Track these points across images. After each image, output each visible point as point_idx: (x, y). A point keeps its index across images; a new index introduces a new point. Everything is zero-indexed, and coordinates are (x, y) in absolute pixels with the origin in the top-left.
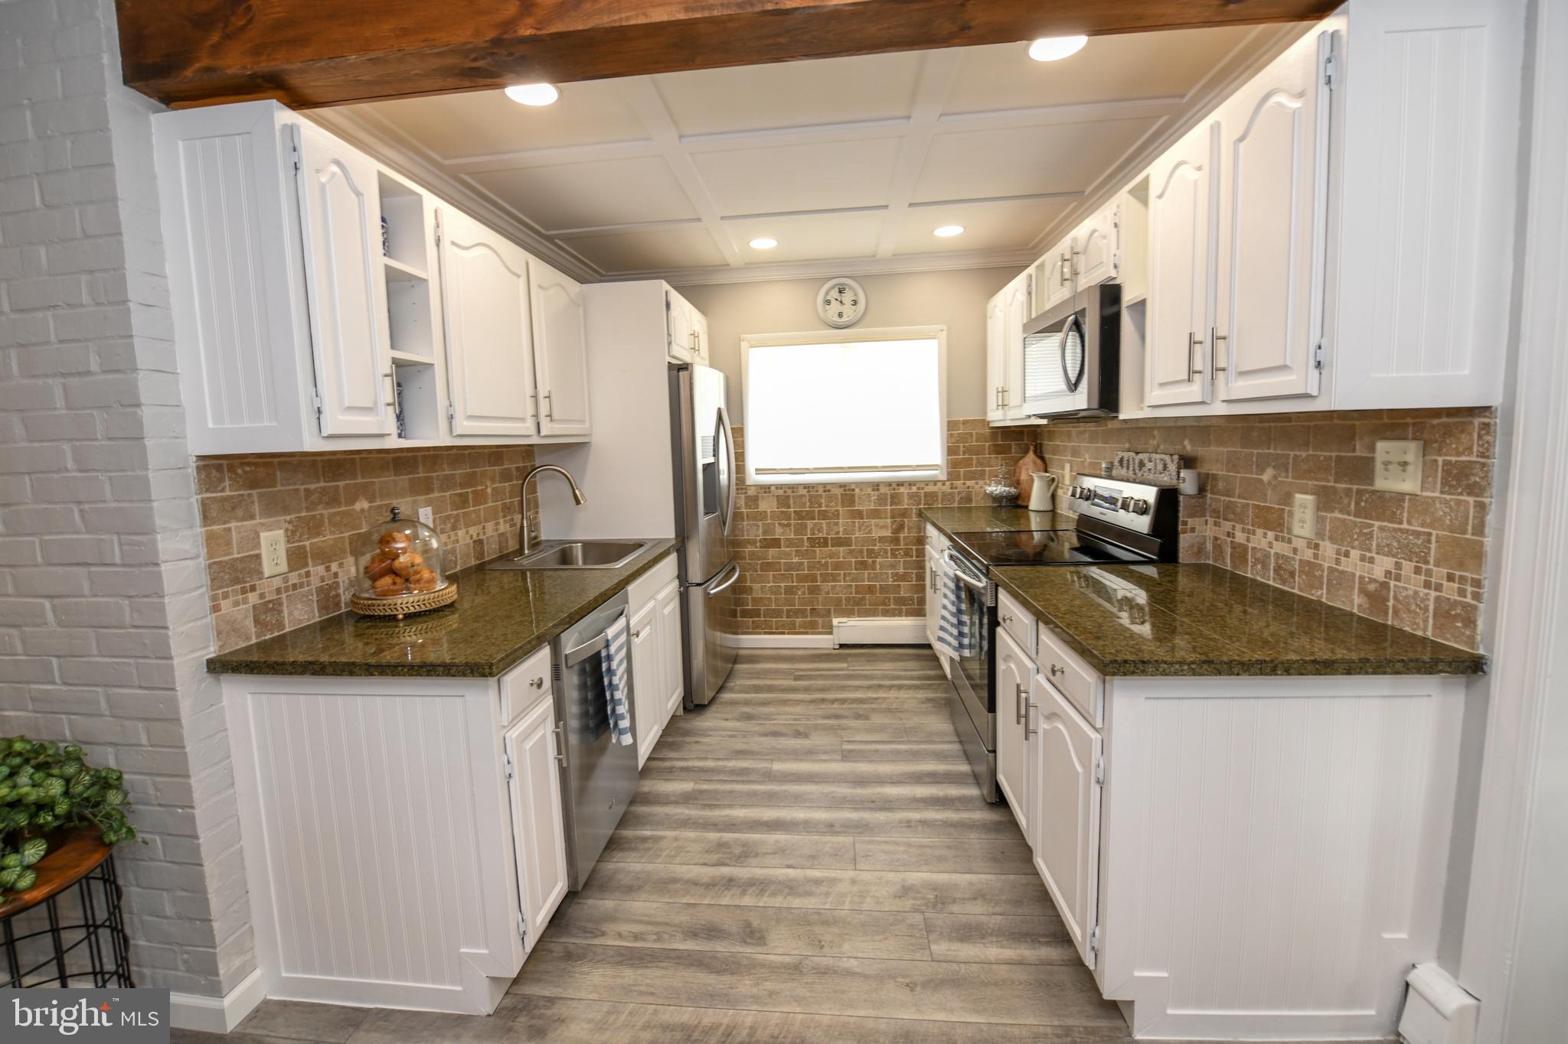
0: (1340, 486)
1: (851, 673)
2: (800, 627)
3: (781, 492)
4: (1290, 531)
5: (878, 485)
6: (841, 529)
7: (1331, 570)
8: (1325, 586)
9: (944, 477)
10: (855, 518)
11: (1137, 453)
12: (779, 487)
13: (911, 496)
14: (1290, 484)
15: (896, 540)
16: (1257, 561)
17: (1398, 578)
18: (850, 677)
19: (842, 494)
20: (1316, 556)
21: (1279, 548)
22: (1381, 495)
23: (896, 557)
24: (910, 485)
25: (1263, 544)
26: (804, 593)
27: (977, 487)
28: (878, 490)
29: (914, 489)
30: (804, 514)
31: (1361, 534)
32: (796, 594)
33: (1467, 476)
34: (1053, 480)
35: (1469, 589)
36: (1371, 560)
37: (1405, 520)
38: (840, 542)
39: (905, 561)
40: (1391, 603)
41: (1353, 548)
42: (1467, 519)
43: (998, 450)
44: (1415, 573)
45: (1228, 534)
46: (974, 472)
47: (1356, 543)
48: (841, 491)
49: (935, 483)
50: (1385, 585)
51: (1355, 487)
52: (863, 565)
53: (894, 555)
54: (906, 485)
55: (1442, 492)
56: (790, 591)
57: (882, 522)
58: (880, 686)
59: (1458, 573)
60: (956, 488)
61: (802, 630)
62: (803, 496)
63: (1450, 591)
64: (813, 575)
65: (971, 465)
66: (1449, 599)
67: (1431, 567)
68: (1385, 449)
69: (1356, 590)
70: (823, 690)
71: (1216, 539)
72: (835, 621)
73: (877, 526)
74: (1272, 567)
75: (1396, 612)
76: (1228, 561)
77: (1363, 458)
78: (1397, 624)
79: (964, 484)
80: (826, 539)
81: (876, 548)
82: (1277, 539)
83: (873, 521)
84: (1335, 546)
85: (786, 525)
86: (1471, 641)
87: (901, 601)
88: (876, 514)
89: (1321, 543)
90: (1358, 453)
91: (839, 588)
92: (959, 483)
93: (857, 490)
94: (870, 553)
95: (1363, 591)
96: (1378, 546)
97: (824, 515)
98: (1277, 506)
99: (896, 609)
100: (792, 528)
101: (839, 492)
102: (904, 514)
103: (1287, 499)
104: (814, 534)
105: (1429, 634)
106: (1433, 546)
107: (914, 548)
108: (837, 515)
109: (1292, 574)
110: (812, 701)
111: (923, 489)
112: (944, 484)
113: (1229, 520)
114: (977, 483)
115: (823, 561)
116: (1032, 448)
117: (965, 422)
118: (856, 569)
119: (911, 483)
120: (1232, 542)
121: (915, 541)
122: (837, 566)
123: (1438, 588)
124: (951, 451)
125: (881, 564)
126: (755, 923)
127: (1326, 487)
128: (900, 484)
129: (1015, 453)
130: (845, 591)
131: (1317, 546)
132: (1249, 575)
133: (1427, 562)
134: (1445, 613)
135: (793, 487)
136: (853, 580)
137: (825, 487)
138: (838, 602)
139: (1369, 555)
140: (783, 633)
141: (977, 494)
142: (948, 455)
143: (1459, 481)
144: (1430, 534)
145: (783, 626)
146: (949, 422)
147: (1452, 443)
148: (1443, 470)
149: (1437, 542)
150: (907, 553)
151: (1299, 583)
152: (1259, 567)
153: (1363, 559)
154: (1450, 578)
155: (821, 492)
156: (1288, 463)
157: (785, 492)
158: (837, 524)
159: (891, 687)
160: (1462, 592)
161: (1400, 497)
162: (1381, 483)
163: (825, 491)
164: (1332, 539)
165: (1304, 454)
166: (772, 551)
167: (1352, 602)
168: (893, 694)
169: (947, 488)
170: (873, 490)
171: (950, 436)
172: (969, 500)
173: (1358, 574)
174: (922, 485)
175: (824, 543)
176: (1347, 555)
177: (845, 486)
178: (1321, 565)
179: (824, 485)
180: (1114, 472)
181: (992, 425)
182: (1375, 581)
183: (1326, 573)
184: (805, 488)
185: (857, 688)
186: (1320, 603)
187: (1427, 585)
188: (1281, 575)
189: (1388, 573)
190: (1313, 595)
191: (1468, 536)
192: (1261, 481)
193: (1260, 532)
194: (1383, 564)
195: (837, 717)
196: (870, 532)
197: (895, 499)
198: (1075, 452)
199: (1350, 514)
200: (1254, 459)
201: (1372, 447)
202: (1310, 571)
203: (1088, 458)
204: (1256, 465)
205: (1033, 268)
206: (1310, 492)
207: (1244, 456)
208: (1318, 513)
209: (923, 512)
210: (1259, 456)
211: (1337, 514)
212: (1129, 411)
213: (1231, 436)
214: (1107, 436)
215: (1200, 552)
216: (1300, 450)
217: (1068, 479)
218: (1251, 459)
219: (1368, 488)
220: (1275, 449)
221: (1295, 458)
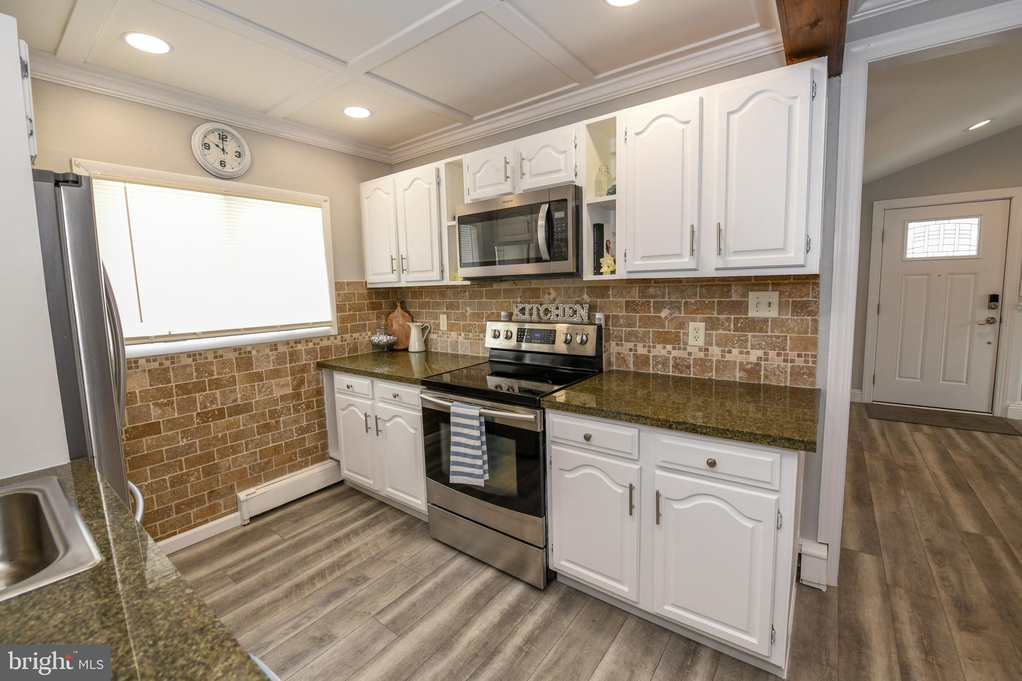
0: (722, 316)
1: (292, 541)
2: (196, 517)
3: (155, 365)
4: (686, 343)
5: (276, 345)
6: (239, 396)
7: (718, 361)
8: (714, 370)
9: (334, 331)
10: (254, 381)
11: (541, 305)
12: (148, 359)
13: (308, 352)
14: (683, 317)
15: (297, 396)
16: (657, 363)
17: (766, 360)
18: (297, 547)
19: (236, 359)
20: (706, 355)
21: (675, 353)
22: (753, 319)
23: (299, 411)
24: (307, 341)
25: (664, 353)
26: (198, 478)
27: (361, 338)
28: (276, 349)
29: (311, 345)
30: (190, 387)
31: (739, 340)
32: (188, 483)
33: (807, 307)
34: (426, 328)
35: (810, 359)
36: (748, 353)
37: (769, 330)
38: (238, 410)
39: (307, 414)
40: (762, 373)
41: (734, 348)
42: (808, 327)
43: (374, 307)
44: (777, 356)
45: (631, 350)
46: (358, 326)
47: (737, 345)
48: (236, 354)
49: (328, 338)
50: (758, 365)
51: (733, 317)
52: (267, 427)
53: (297, 410)
54: (303, 342)
55: (792, 316)
56: (178, 481)
57: (282, 381)
58: (337, 541)
59: (803, 353)
60: (345, 341)
61: (200, 520)
62: (186, 366)
63: (800, 362)
64: (207, 454)
65: (355, 320)
66: (799, 366)
67: (787, 352)
68: (753, 296)
69: (738, 370)
70: (284, 575)
71: (619, 354)
72: (242, 495)
73: (277, 385)
74: (671, 365)
75: (766, 377)
76: (632, 365)
77: (738, 301)
78: (767, 382)
79: (352, 336)
80: (221, 411)
81: (278, 408)
82: (674, 349)
83: (273, 381)
84: (721, 348)
85: (165, 405)
86: (813, 383)
87: (307, 452)
88: (276, 374)
89: (710, 348)
90: (734, 298)
91: (243, 458)
92: (347, 336)
93: (254, 352)
94: (274, 414)
95: (742, 368)
96: (752, 345)
97: (217, 384)
98: (673, 331)
99: (302, 462)
100: (175, 405)
101: (233, 356)
102: (304, 369)
103: (682, 325)
104: (206, 407)
105: (788, 384)
106: (788, 342)
107: (314, 399)
108: (234, 382)
109: (688, 367)
110: (288, 594)
111: (318, 344)
112: (336, 338)
113: (632, 342)
114: (361, 335)
115: (220, 435)
116: (399, 305)
117: (348, 284)
118: (258, 434)
119: (307, 340)
120: (634, 354)
121: (315, 393)
122: (237, 436)
123: (793, 361)
124: (340, 308)
125: (285, 423)
127: (711, 318)
128: (297, 342)
129: (385, 308)
130: (249, 459)
131: (706, 350)
132: (651, 372)
133: (786, 350)
134: (796, 373)
135: (172, 357)
136: (256, 446)
137: (215, 353)
138: (242, 474)
140: (175, 534)
141: (361, 344)
142: (337, 313)
143: (802, 310)
144: (787, 336)
145: (173, 526)
146: (336, 283)
147: (796, 292)
148: (792, 305)
149: (790, 339)
150: (309, 406)
151: (694, 371)
152: (660, 366)
153: (741, 353)
154: (799, 356)
155: (211, 358)
156: (681, 306)
157: (161, 364)
158: (235, 390)
159: (347, 536)
160: (806, 362)
161: (765, 320)
162: (752, 313)
163: (216, 357)
164: (718, 345)
165: (693, 301)
166: (146, 441)
167: (735, 377)
168: (356, 543)
169: (338, 342)
170: (271, 350)
171: (338, 295)
172: (356, 350)
173: (738, 361)
174: (318, 341)
175: (221, 414)
176: (730, 352)
177: (240, 349)
178: (711, 360)
179: (215, 351)
180: (514, 318)
181: (369, 286)
182: (751, 363)
183: (714, 363)
184: (189, 356)
185: (318, 553)
186: (710, 379)
187: (785, 361)
188: (679, 369)
189: (759, 358)
190: (707, 376)
191: (809, 335)
192: (660, 317)
193: (659, 347)
194: (756, 354)
195: (336, 595)
196: (271, 393)
197: (294, 356)
198: (451, 306)
199: (730, 330)
200: (652, 305)
201: (746, 295)
202: (702, 363)
203: (469, 311)
204: (654, 308)
205: (441, 164)
206: (701, 321)
207: (642, 303)
208: (707, 332)
209: (320, 366)
210: (655, 303)
211: (720, 331)
212: (588, 275)
213: (630, 291)
214: (495, 294)
215: (609, 363)
216: (690, 298)
217: (444, 326)
218: (649, 305)
219: (744, 316)
220: (669, 298)
221: (686, 303)
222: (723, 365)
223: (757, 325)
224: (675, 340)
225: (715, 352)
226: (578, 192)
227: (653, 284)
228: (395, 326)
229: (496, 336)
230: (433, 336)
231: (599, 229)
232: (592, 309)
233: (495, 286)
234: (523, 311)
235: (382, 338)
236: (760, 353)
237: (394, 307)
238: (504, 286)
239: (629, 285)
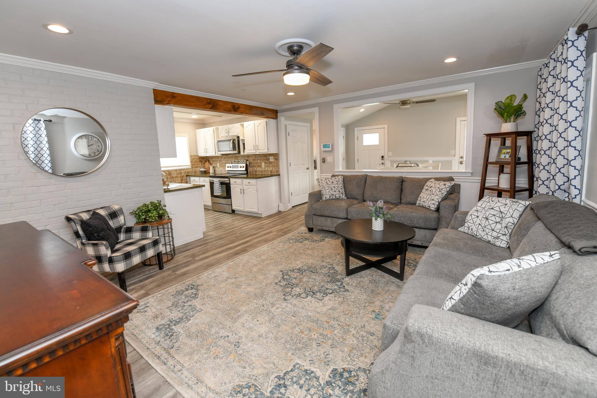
0: (266, 161)
4: (262, 167)
5: (176, 170)
9: (190, 168)
10: (172, 178)
11: (238, 160)
14: (261, 162)
21: (261, 169)
25: (259, 169)
29: (185, 171)
31: (269, 166)
33: (277, 159)
36: (270, 168)
37: (273, 164)
40: (272, 172)
42: (277, 162)
43: (201, 161)
45: (254, 169)
49: (189, 169)
51: (268, 161)
57: (178, 179)
65: (196, 165)
68: (270, 157)
76: (254, 172)
78: (273, 174)
90: (268, 158)
92: (194, 169)
93: (172, 172)
102: (183, 176)
114: (197, 169)
117: (194, 155)
119: (184, 169)
124: (191, 162)
128: (181, 170)
129: (204, 162)
141: (197, 171)
146: (191, 156)
147: (275, 156)
162: (270, 160)
169: (191, 170)
171: (191, 159)
176: (268, 168)
177: (169, 171)
180: (233, 163)
181: (199, 156)
182: (271, 170)
186: (266, 174)
187: (275, 169)
188: (261, 172)
191: (278, 164)
192: (258, 162)
197: (181, 173)
198: (220, 161)
199: (268, 164)
202: (265, 171)
203: (224, 162)
205: (214, 128)
206: (264, 163)
207: (255, 159)
209: (187, 176)
210: (257, 159)
211: (266, 164)
212: (242, 153)
213: (249, 157)
214: (229, 158)
215: (250, 172)
216: (261, 158)
217: (218, 166)
220: (259, 158)
222: (268, 171)
223: (271, 163)
224: (260, 166)
225: (266, 168)
226: (238, 137)
228: (206, 167)
229: (228, 167)
230: (216, 169)
231: (244, 144)
232: (247, 160)
233: (229, 156)
234: (234, 161)
235: (203, 170)
236: (272, 168)
237: (206, 162)
238: (231, 156)
239: (249, 155)
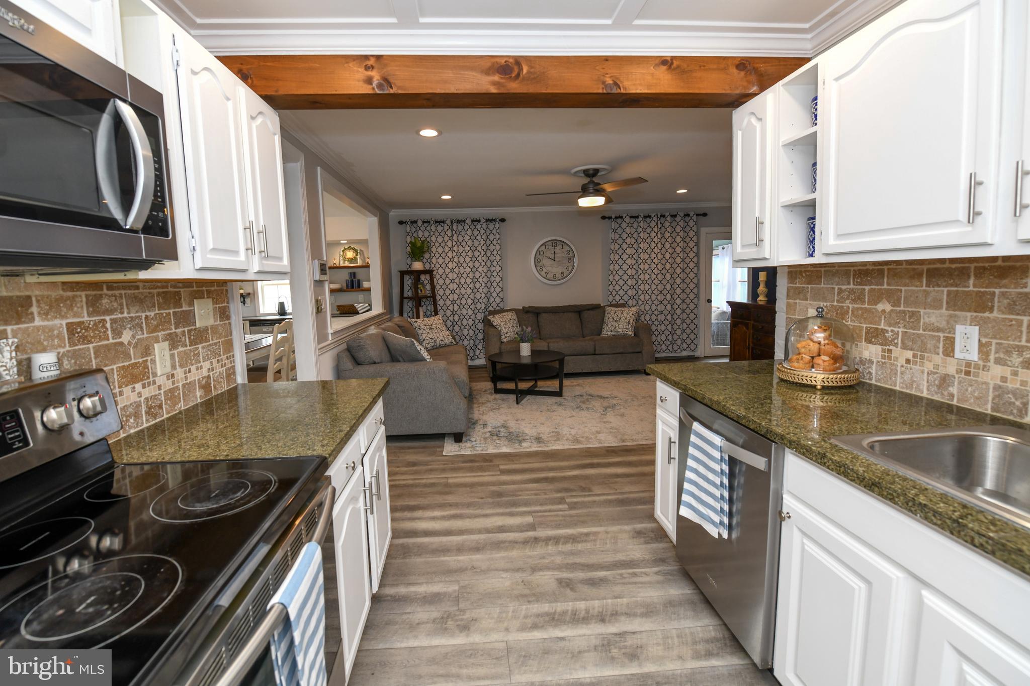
0: (179, 331)
4: (155, 374)
7: (184, 385)
8: (183, 398)
16: (130, 416)
17: (213, 369)
20: (173, 383)
21: (146, 393)
22: (199, 330)
25: (134, 398)
31: (194, 355)
35: (232, 358)
36: (202, 367)
37: (210, 339)
40: (213, 384)
41: (192, 365)
42: (228, 331)
44: (218, 363)
47: (193, 361)
50: (209, 377)
51: (186, 329)
55: (219, 322)
59: (229, 355)
63: (228, 364)
66: (228, 368)
67: (222, 356)
68: (197, 304)
69: (197, 389)
74: (143, 413)
75: (215, 387)
77: (186, 311)
78: (217, 392)
82: (144, 387)
86: (235, 381)
89: (176, 372)
90: (184, 309)
95: (201, 386)
96: (202, 358)
98: (141, 360)
103: (147, 351)
105: (226, 388)
106: (221, 347)
109: (161, 406)
123: (225, 365)
126: (568, 591)
127: (171, 333)
131: (173, 375)
134: (228, 375)
139: (199, 365)
143: (223, 315)
144: (220, 342)
148: (218, 312)
149: (222, 344)
151: (166, 409)
152: (132, 421)
153: (197, 369)
154: (227, 358)
156: (142, 323)
160: (231, 362)
161: (206, 329)
162: (197, 324)
164: (180, 366)
165: (152, 314)
173: (197, 379)
176: (190, 371)
178: (178, 386)
182: (205, 377)
183: (182, 389)
186: (181, 411)
188: (152, 414)
189: (209, 370)
190: (177, 410)
191: (229, 338)
192: (122, 344)
193: (127, 390)
194: (206, 365)
199: (186, 346)
200: (108, 325)
201: (191, 304)
202: (172, 394)
204: (113, 330)
206: (165, 340)
207: (95, 324)
208: (171, 352)
210: (113, 321)
211: (181, 349)
213: (72, 305)
216: (150, 311)
218: (104, 326)
219: (194, 327)
220: (129, 313)
221: (147, 317)
222: (187, 388)
223: (203, 335)
225: (180, 375)
227: (105, 291)
239: (70, 294)
